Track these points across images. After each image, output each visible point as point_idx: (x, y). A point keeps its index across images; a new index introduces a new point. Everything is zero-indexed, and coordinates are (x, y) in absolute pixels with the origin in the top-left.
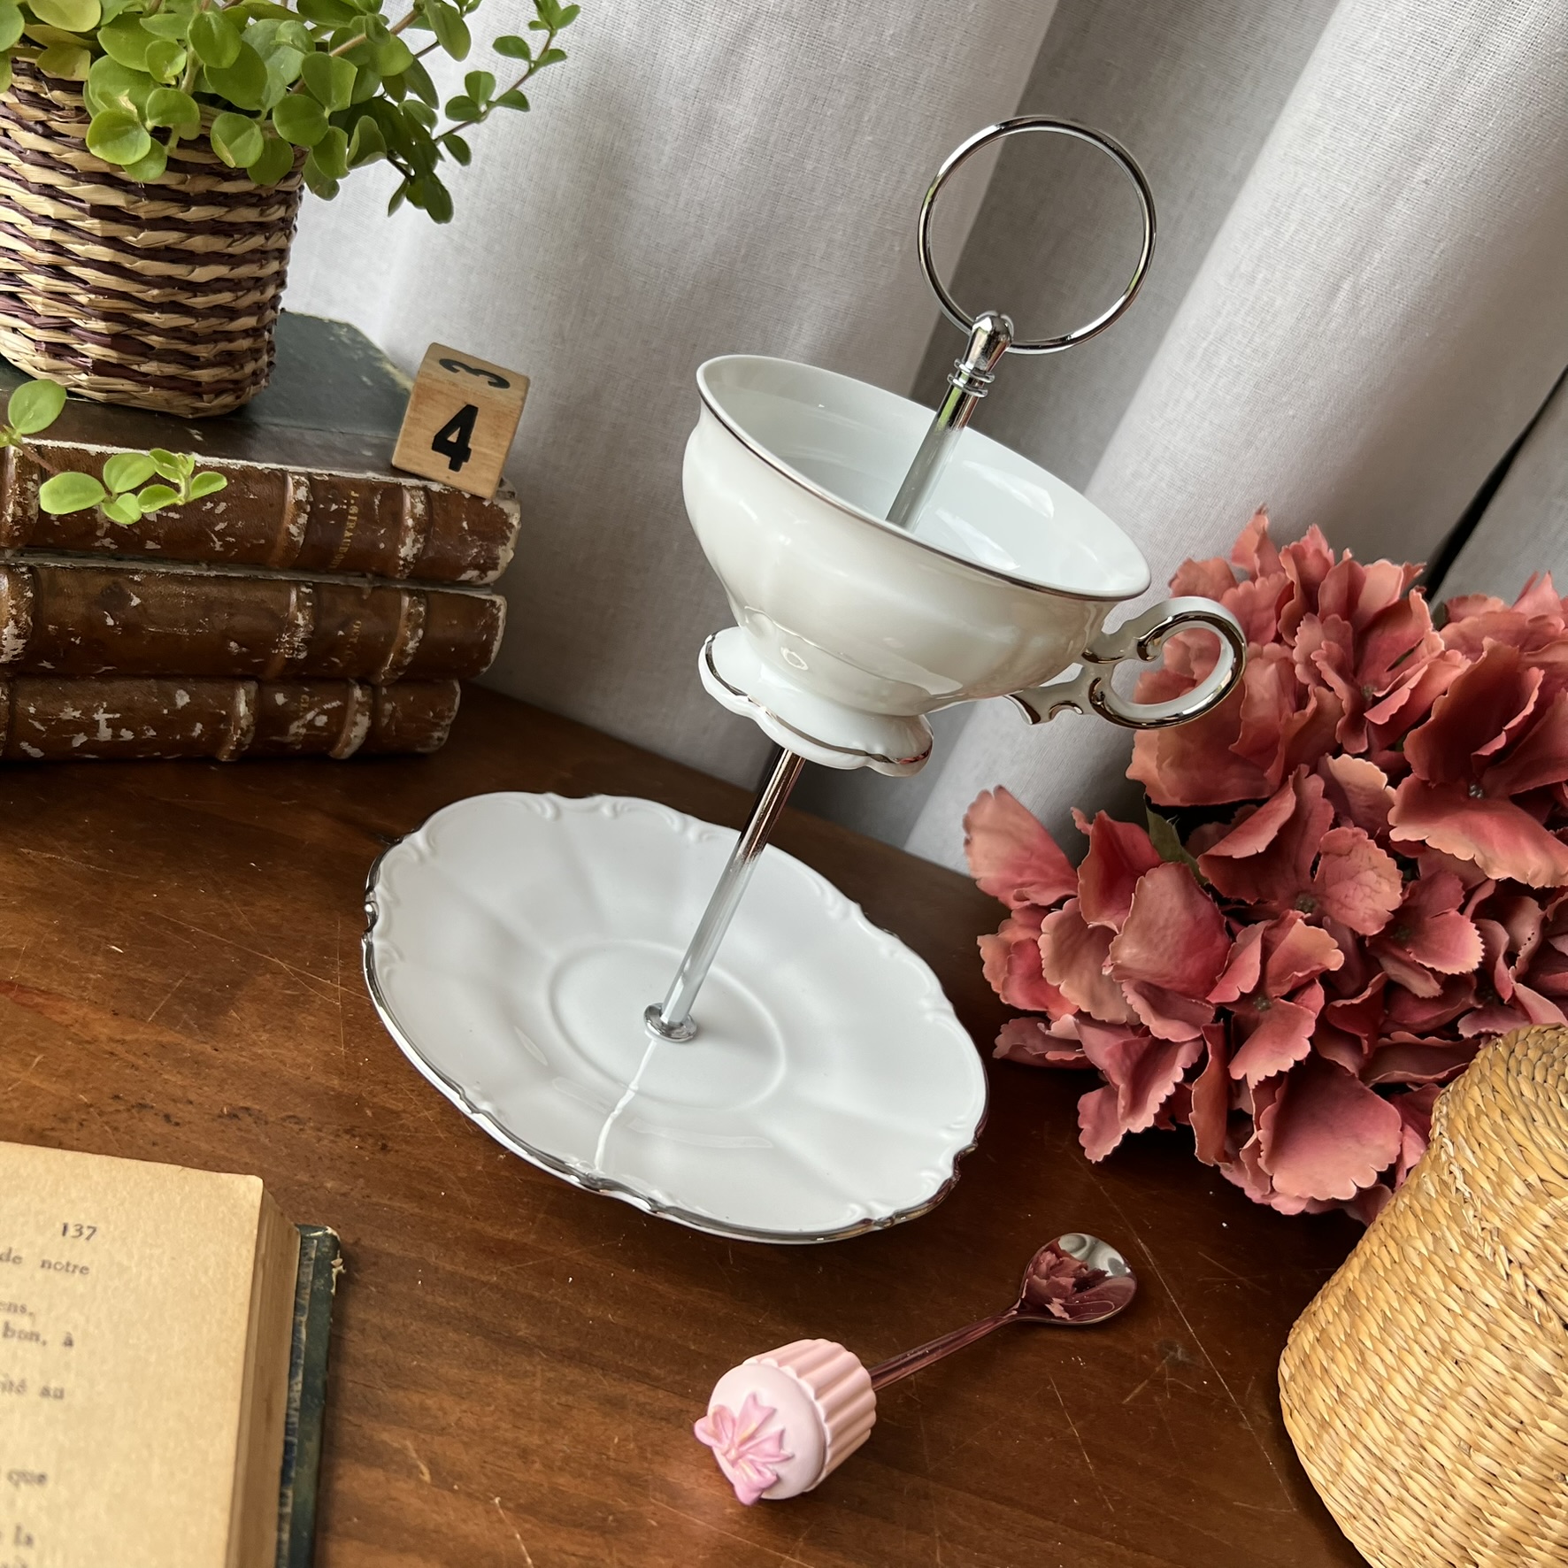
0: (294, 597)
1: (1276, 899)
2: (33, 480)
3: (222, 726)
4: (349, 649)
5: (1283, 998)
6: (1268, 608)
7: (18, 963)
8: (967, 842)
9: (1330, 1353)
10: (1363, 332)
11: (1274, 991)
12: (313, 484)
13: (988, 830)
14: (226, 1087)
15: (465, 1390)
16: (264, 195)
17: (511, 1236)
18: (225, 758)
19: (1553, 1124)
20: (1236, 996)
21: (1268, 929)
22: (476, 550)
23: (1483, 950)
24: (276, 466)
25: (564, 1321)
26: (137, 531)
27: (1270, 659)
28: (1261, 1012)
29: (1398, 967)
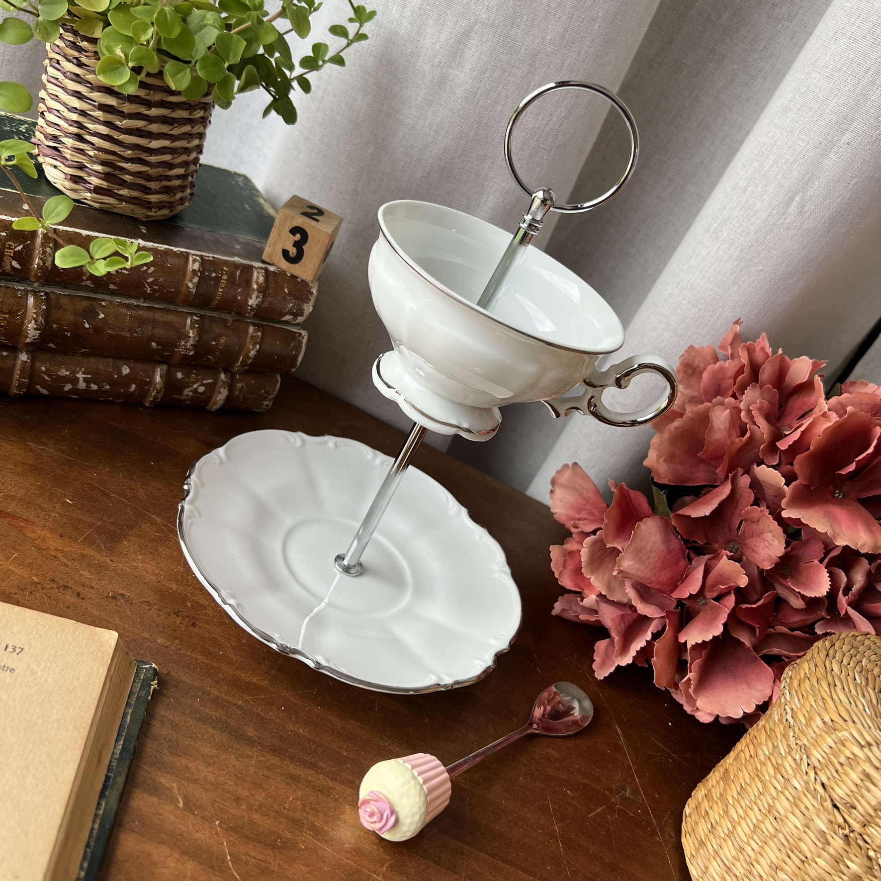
0: (189, 321)
1: (717, 543)
2: (50, 247)
3: (146, 387)
4: (218, 352)
5: (713, 599)
6: (730, 378)
7: (14, 503)
8: (552, 492)
9: (711, 803)
10: (805, 226)
11: (709, 595)
12: (203, 262)
13: (565, 486)
14: (114, 582)
15: (212, 761)
16: (192, 104)
17: (254, 681)
18: (147, 405)
19: (846, 689)
20: (688, 595)
21: (710, 559)
22: (291, 305)
23: (830, 585)
24: (183, 250)
25: (275, 730)
26: (104, 278)
27: (727, 406)
28: (702, 606)
29: (783, 589)
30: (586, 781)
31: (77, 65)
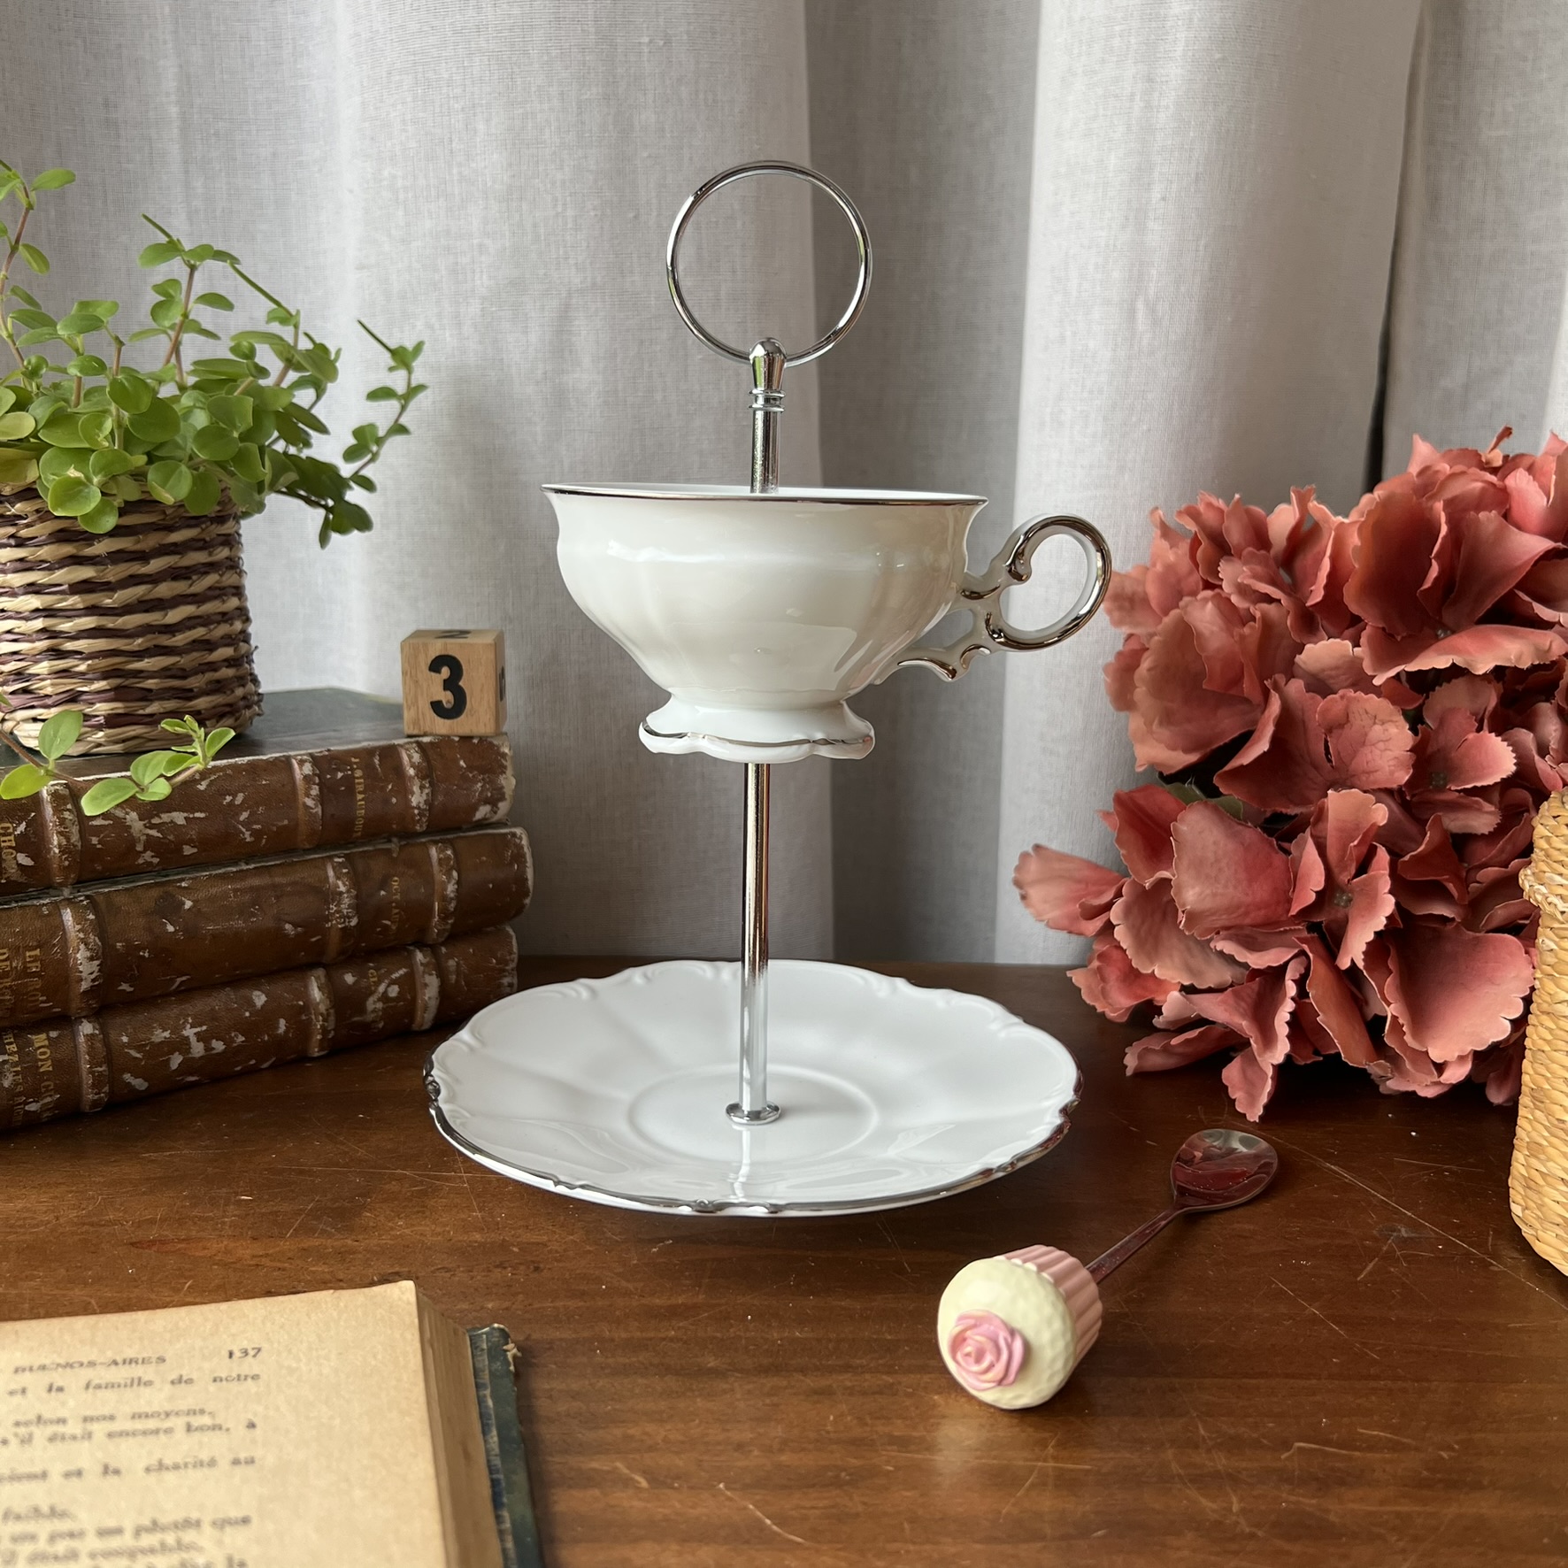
0: (331, 873)
2: (68, 810)
3: (303, 1017)
4: (396, 908)
5: (1356, 875)
7: (155, 1227)
8: (1024, 897)
10: (1173, 337)
11: (1344, 878)
13: (1039, 881)
14: (373, 1263)
15: (665, 1416)
16: (208, 539)
17: (680, 1301)
20: (1312, 897)
22: (480, 784)
23: (1513, 751)
24: (277, 755)
25: (751, 1347)
26: (171, 837)
27: (1206, 600)
28: (1346, 907)
29: (1452, 816)
30: (1322, 1241)
31: (17, 546)
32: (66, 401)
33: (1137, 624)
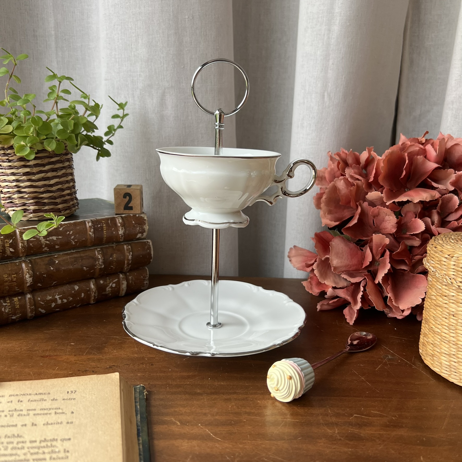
0: (96, 253)
3: (89, 293)
4: (114, 263)
5: (380, 258)
6: (336, 168)
8: (290, 261)
10: (335, 103)
11: (377, 258)
12: (92, 222)
13: (295, 256)
14: (107, 362)
15: (185, 405)
16: (62, 160)
17: (191, 374)
18: (92, 302)
19: (449, 245)
20: (369, 263)
21: (369, 243)
22: (138, 228)
23: (424, 224)
24: (82, 220)
25: (210, 387)
26: (52, 243)
27: (341, 179)
28: (378, 266)
29: (408, 241)
30: (367, 359)
31: (9, 162)
32: (22, 122)
33: (322, 185)
